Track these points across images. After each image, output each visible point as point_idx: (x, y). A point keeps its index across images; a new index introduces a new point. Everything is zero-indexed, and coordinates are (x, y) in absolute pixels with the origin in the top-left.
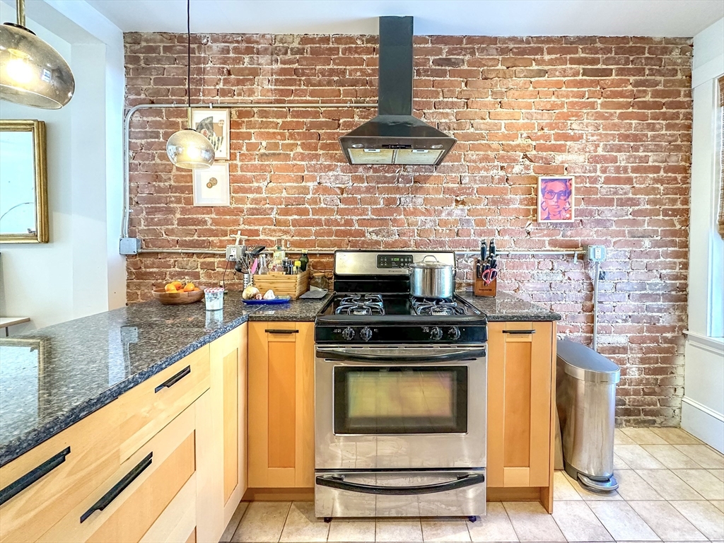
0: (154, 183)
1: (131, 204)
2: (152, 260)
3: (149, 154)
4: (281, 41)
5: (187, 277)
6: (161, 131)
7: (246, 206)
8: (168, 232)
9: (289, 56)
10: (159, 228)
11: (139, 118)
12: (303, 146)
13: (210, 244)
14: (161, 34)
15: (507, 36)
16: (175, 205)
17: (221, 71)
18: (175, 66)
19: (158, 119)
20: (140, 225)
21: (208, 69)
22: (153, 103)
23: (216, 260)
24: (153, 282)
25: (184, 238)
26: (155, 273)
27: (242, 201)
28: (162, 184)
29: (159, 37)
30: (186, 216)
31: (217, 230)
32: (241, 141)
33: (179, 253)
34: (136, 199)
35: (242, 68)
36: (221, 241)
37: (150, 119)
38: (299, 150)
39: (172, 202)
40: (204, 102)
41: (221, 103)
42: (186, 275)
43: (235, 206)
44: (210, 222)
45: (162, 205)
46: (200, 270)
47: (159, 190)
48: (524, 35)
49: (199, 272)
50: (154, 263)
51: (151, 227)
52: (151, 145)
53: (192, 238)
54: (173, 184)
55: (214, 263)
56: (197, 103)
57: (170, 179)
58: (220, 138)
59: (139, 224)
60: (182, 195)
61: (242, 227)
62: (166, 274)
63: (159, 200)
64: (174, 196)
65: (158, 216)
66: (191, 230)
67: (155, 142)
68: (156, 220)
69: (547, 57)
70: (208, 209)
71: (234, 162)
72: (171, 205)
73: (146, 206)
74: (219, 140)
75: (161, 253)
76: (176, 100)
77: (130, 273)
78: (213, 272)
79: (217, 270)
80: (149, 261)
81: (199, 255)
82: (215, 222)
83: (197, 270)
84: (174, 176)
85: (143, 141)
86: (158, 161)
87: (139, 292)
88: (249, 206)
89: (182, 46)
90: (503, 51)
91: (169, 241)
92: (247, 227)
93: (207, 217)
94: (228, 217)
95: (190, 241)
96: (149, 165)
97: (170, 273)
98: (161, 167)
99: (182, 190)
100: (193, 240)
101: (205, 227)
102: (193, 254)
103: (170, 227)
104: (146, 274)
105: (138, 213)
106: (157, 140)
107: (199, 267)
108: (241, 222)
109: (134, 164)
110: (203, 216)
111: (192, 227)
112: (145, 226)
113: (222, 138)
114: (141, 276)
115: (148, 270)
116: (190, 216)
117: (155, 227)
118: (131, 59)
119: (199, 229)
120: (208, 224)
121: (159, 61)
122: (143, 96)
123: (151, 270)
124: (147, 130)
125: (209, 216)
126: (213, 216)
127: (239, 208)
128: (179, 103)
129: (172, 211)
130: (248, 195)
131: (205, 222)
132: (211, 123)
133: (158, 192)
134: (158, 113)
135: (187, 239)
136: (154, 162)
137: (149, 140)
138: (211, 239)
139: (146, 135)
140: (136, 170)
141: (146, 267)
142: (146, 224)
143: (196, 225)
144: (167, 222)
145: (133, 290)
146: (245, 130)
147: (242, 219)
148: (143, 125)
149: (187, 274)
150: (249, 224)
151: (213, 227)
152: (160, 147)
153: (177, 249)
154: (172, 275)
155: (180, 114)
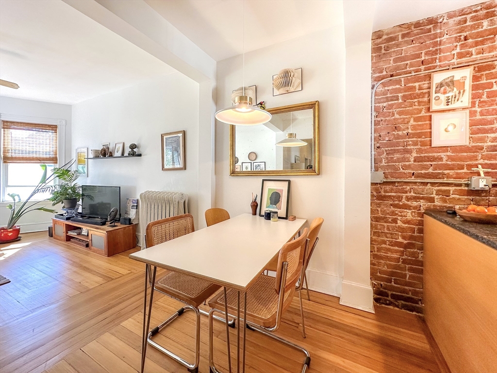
0: (394, 132)
1: (375, 148)
2: (390, 187)
3: (390, 112)
5: (422, 201)
6: (400, 95)
7: (486, 144)
8: (405, 167)
10: (397, 164)
11: (381, 89)
13: (448, 176)
14: (400, 26)
16: (412, 147)
17: (458, 39)
18: (413, 45)
19: (398, 86)
20: (382, 163)
21: (445, 40)
22: (392, 76)
23: (452, 189)
24: (391, 202)
25: (420, 172)
26: (393, 196)
27: (482, 140)
28: (400, 133)
29: (398, 29)
30: (422, 155)
31: (453, 165)
32: (481, 91)
33: (415, 183)
34: (378, 145)
35: (481, 31)
36: (457, 173)
37: (390, 88)
39: (409, 145)
40: (440, 66)
41: (458, 64)
42: (421, 199)
43: (474, 144)
44: (445, 159)
45: (400, 148)
46: (435, 196)
47: (398, 137)
49: (434, 198)
50: (392, 189)
51: (390, 164)
52: (391, 106)
53: (427, 172)
54: (410, 131)
55: (450, 190)
56: (434, 69)
57: (408, 128)
58: (462, 91)
59: (381, 161)
60: (419, 139)
61: (481, 161)
62: (402, 198)
63: (398, 144)
64: (411, 141)
65: (397, 156)
66: (427, 165)
67: (395, 103)
68: (395, 158)
70: (444, 149)
71: (474, 109)
72: (409, 147)
73: (387, 149)
74: (459, 93)
75: (398, 182)
76: (413, 70)
77: (372, 196)
78: (448, 198)
79: (453, 196)
80: (388, 188)
81: (433, 184)
82: (449, 158)
83: (432, 196)
84: (411, 126)
85: (385, 104)
86: (397, 116)
87: (379, 209)
88: (490, 144)
89: (419, 29)
91: (405, 173)
92: (486, 161)
93: (442, 155)
94: (465, 154)
95: (425, 174)
96: (389, 121)
97: (407, 197)
98: (400, 121)
99: (419, 135)
100: (428, 173)
101: (440, 163)
102: (428, 183)
103: (407, 163)
104: (385, 196)
105: (380, 154)
106: (396, 102)
107: (434, 193)
108: (480, 158)
109: (378, 121)
110: (439, 154)
111: (428, 163)
112: (385, 163)
113: (464, 91)
114: (381, 198)
115: (387, 194)
116: (426, 155)
117: (394, 164)
118: (376, 49)
119: (434, 164)
120: (444, 160)
121: (398, 46)
122: (385, 73)
123: (390, 194)
124: (388, 95)
125: (445, 154)
126: (449, 154)
127: (479, 146)
128: (416, 72)
129: (409, 152)
130: (489, 135)
131: (441, 159)
132: (452, 82)
133: (396, 138)
134: (399, 82)
135: (423, 172)
136: (393, 117)
137: (390, 103)
138: (446, 172)
139: (388, 99)
140: (379, 124)
141: (386, 191)
142: (386, 162)
143: (431, 161)
144: (404, 159)
145: (374, 207)
146: (485, 81)
147: (480, 155)
148: (384, 93)
149: (423, 198)
150: (489, 158)
151: (448, 163)
152: (399, 106)
153: (413, 179)
154: (408, 199)
155: (418, 79)
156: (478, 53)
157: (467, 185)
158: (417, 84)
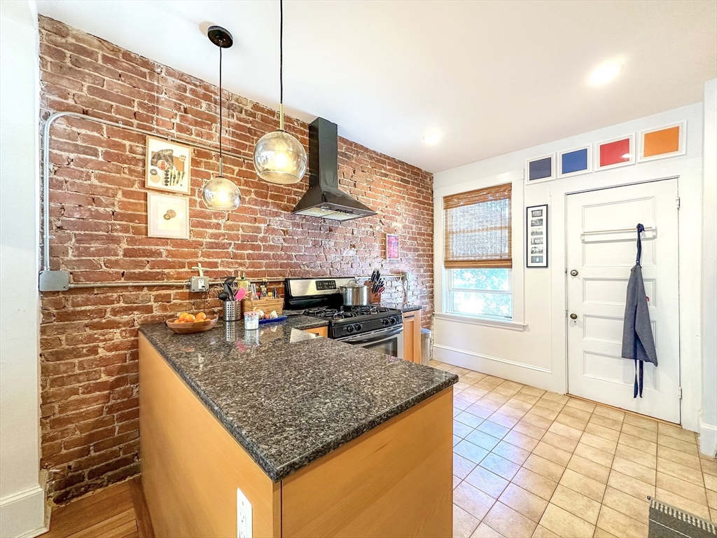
0: (90, 207)
1: (51, 228)
2: (84, 296)
3: (82, 172)
4: (237, 100)
5: (135, 312)
6: (100, 149)
7: (205, 240)
8: (110, 264)
9: (243, 116)
10: (96, 258)
11: (65, 126)
12: (256, 193)
13: (169, 277)
14: (100, 40)
15: (372, 149)
16: (121, 234)
17: (177, 107)
18: (120, 82)
19: (95, 134)
20: (67, 255)
21: (163, 99)
22: (85, 113)
23: (172, 292)
24: (86, 322)
25: (132, 271)
26: (89, 311)
27: (201, 235)
28: (101, 210)
29: (96, 42)
30: (135, 247)
31: (174, 262)
32: (200, 179)
33: (126, 287)
34: (59, 223)
35: (200, 111)
36: (178, 273)
37: (83, 131)
38: (253, 196)
39: (116, 230)
40: (158, 131)
41: (177, 138)
42: (135, 310)
43: (194, 239)
44: (164, 254)
45: (101, 233)
46: (153, 303)
47: (97, 215)
48: (379, 151)
49: (152, 306)
50: (88, 300)
51: (83, 258)
52: (84, 163)
53: (142, 271)
54: (117, 209)
55: (170, 295)
56: (150, 131)
57: (113, 204)
58: (181, 173)
59: (65, 253)
60: (131, 224)
61: (201, 259)
62: (106, 311)
63: (97, 227)
64: (119, 225)
65: (94, 246)
66: (142, 262)
67: (92, 160)
68: (92, 249)
69: (388, 167)
70: (164, 241)
71: (193, 198)
72: (115, 234)
73: (77, 232)
74: (179, 174)
75: (99, 287)
76: (123, 120)
77: (47, 315)
78: (168, 304)
79: (174, 301)
80: (80, 298)
81: (150, 288)
82: (170, 253)
83: (149, 304)
84: (118, 202)
85: (72, 156)
86: (96, 182)
87: (63, 337)
88: (208, 240)
89: (131, 65)
90: (371, 158)
91: (110, 274)
92: (206, 259)
93: (162, 249)
94: (186, 250)
95: (140, 273)
96: (81, 185)
97: (113, 310)
98: (100, 190)
99: (131, 218)
100: (144, 272)
101: (160, 259)
102: (144, 286)
103: (113, 258)
104: (75, 313)
105: (62, 240)
106: (93, 158)
107: (152, 300)
108: (200, 255)
109: (57, 180)
110: (157, 247)
111: (143, 259)
112: (74, 256)
113: (184, 173)
114: (64, 316)
115: (78, 309)
116: (141, 247)
117: (91, 258)
119: (152, 261)
120: (164, 255)
121: (96, 69)
122: (71, 102)
123: (83, 308)
124: (79, 143)
125: (164, 248)
126: (169, 248)
127: (199, 241)
128: (126, 125)
129: (116, 241)
130: (208, 230)
131: (160, 254)
132: (171, 156)
133: (93, 216)
135: (137, 271)
136: (89, 182)
137: (82, 156)
138: (166, 271)
139: (77, 149)
140: (60, 188)
141: (75, 305)
142: (76, 253)
143: (148, 256)
144: (108, 252)
145: (52, 335)
146: (203, 169)
147: (200, 252)
148: (71, 136)
149: (137, 309)
150: (208, 256)
151: (169, 259)
152: (99, 166)
153: (122, 282)
154: (115, 312)
155: (128, 136)
156: (197, 135)
157: (189, 287)
158: (127, 143)
